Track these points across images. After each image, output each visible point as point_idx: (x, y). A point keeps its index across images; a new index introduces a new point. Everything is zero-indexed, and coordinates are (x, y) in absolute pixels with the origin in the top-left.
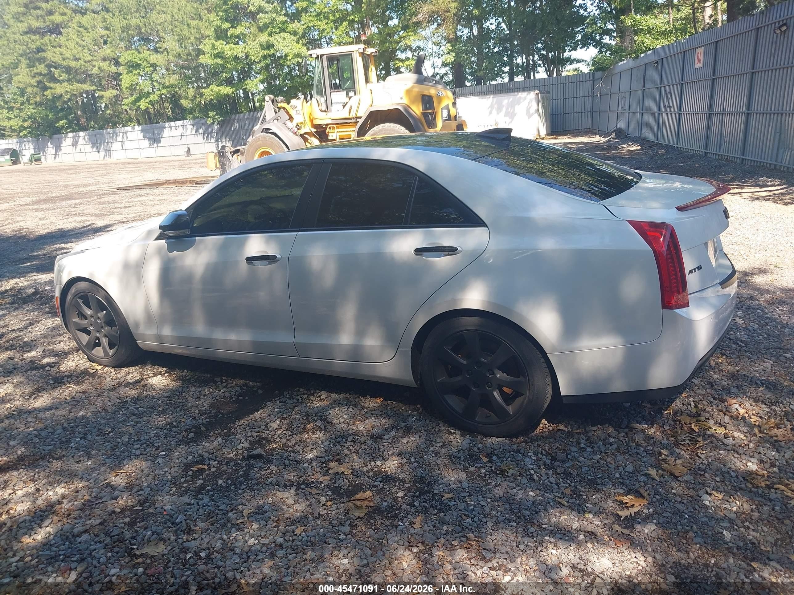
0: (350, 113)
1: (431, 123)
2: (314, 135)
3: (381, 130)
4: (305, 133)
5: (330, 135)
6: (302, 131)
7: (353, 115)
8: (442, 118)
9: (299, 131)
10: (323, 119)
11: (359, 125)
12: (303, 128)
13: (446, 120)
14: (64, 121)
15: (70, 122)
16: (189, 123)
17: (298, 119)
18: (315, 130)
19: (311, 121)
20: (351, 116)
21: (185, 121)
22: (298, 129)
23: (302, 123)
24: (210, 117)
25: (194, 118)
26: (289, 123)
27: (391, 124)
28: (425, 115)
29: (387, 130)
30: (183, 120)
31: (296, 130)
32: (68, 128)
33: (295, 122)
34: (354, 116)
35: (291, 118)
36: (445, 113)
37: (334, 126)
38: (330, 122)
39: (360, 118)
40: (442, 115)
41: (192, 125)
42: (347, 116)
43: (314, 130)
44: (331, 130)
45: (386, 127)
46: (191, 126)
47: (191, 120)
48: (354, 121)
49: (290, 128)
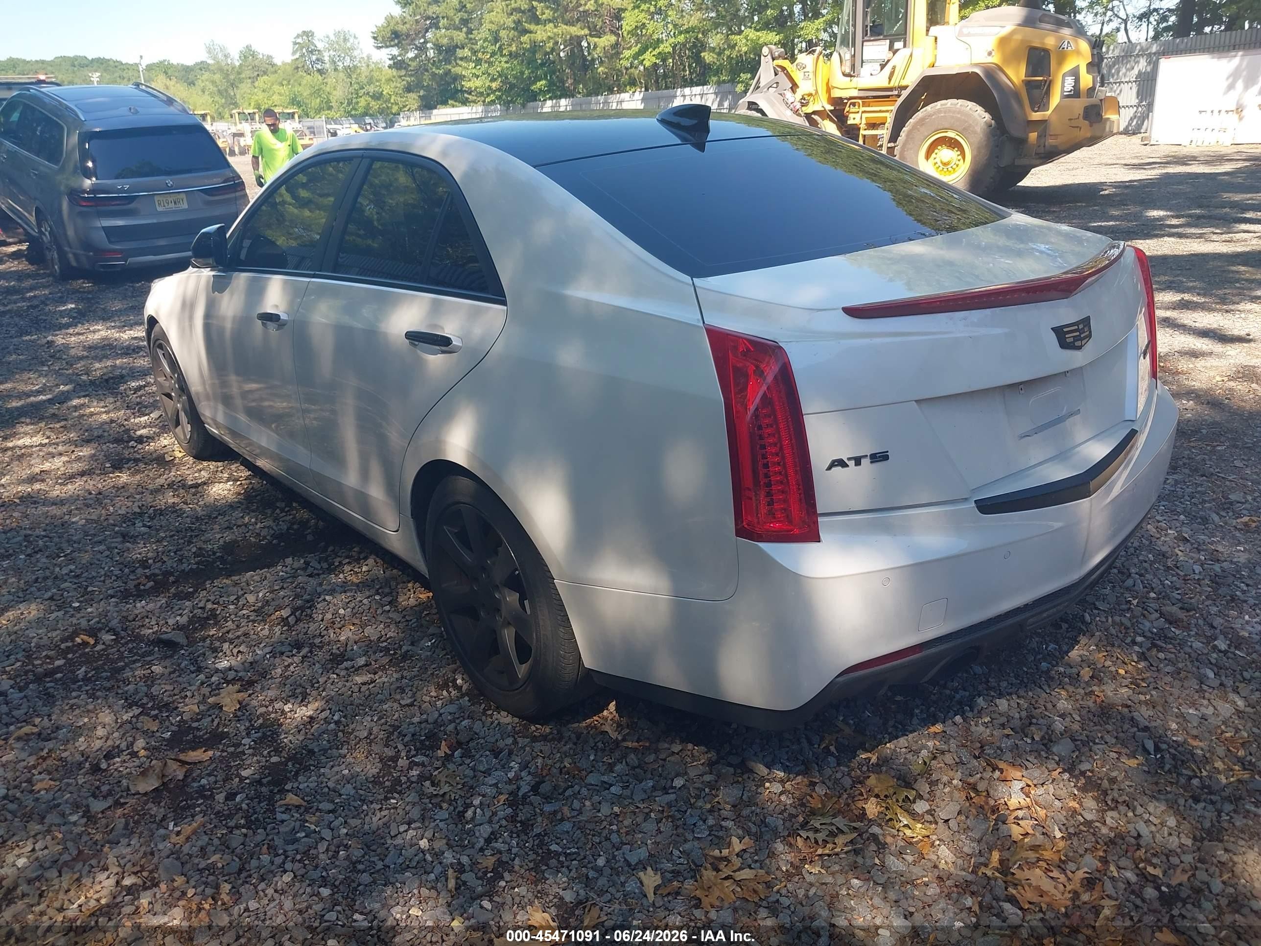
0: (890, 79)
1: (1041, 102)
2: (829, 117)
3: (939, 111)
4: (814, 113)
5: (851, 116)
6: (809, 109)
7: (894, 83)
8: (1063, 91)
9: (804, 108)
10: (846, 88)
11: (900, 100)
12: (811, 103)
13: (1068, 96)
14: (543, 82)
15: (551, 84)
16: (711, 91)
17: (805, 87)
18: (832, 108)
19: (829, 90)
20: (892, 85)
21: (705, 87)
22: (803, 105)
23: (810, 95)
24: (742, 82)
25: (719, 83)
26: (789, 95)
27: (960, 101)
28: (1028, 84)
29: (950, 111)
30: (703, 85)
31: (798, 106)
32: (548, 91)
33: (800, 93)
34: (896, 85)
35: (794, 87)
36: (1069, 83)
37: (860, 101)
38: (855, 93)
39: (905, 88)
40: (1063, 86)
41: (715, 93)
42: (885, 84)
43: (829, 107)
44: (853, 109)
45: (949, 105)
46: (713, 96)
47: (715, 87)
48: (896, 93)
49: (789, 102)
